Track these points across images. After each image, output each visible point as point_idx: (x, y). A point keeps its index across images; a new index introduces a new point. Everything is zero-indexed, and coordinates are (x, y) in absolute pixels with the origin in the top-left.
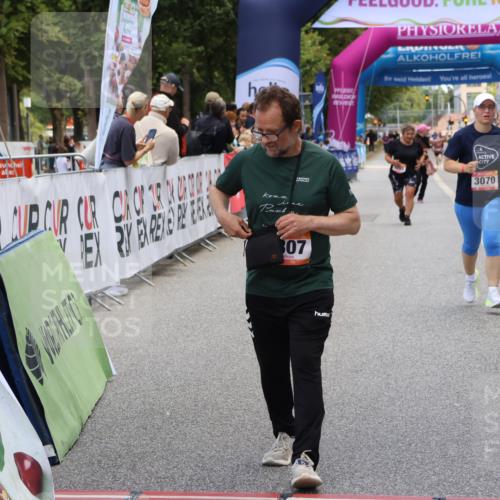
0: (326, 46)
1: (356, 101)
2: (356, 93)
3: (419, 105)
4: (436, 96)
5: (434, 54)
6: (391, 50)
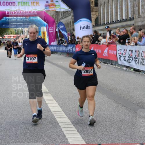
3: (13, 33)
4: (18, 31)
5: (17, 19)
6: (4, 18)
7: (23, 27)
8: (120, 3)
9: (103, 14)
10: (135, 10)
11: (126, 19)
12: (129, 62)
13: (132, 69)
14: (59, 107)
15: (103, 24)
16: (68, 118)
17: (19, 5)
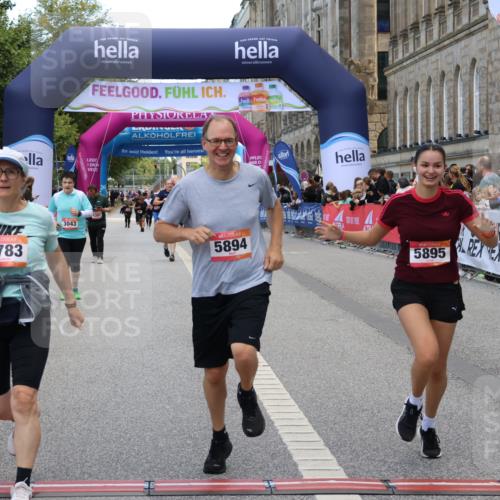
0: (76, 125)
1: (99, 168)
2: (99, 163)
3: (149, 171)
4: (162, 165)
5: (160, 133)
6: (127, 129)
7: (176, 155)
8: (449, 91)
9: (400, 120)
10: (492, 110)
11: (467, 136)
12: (473, 255)
13: (482, 275)
14: (274, 376)
15: (400, 148)
16: (300, 406)
17: (167, 97)
